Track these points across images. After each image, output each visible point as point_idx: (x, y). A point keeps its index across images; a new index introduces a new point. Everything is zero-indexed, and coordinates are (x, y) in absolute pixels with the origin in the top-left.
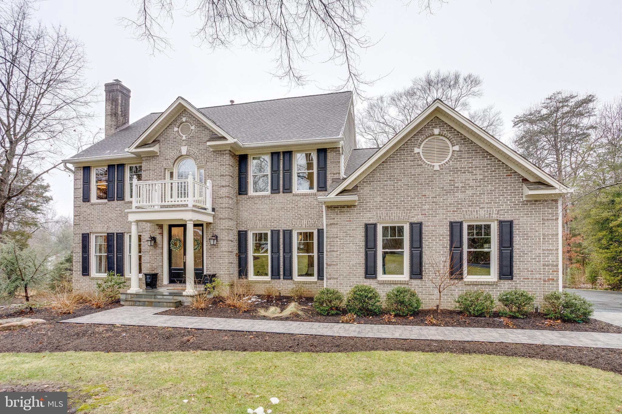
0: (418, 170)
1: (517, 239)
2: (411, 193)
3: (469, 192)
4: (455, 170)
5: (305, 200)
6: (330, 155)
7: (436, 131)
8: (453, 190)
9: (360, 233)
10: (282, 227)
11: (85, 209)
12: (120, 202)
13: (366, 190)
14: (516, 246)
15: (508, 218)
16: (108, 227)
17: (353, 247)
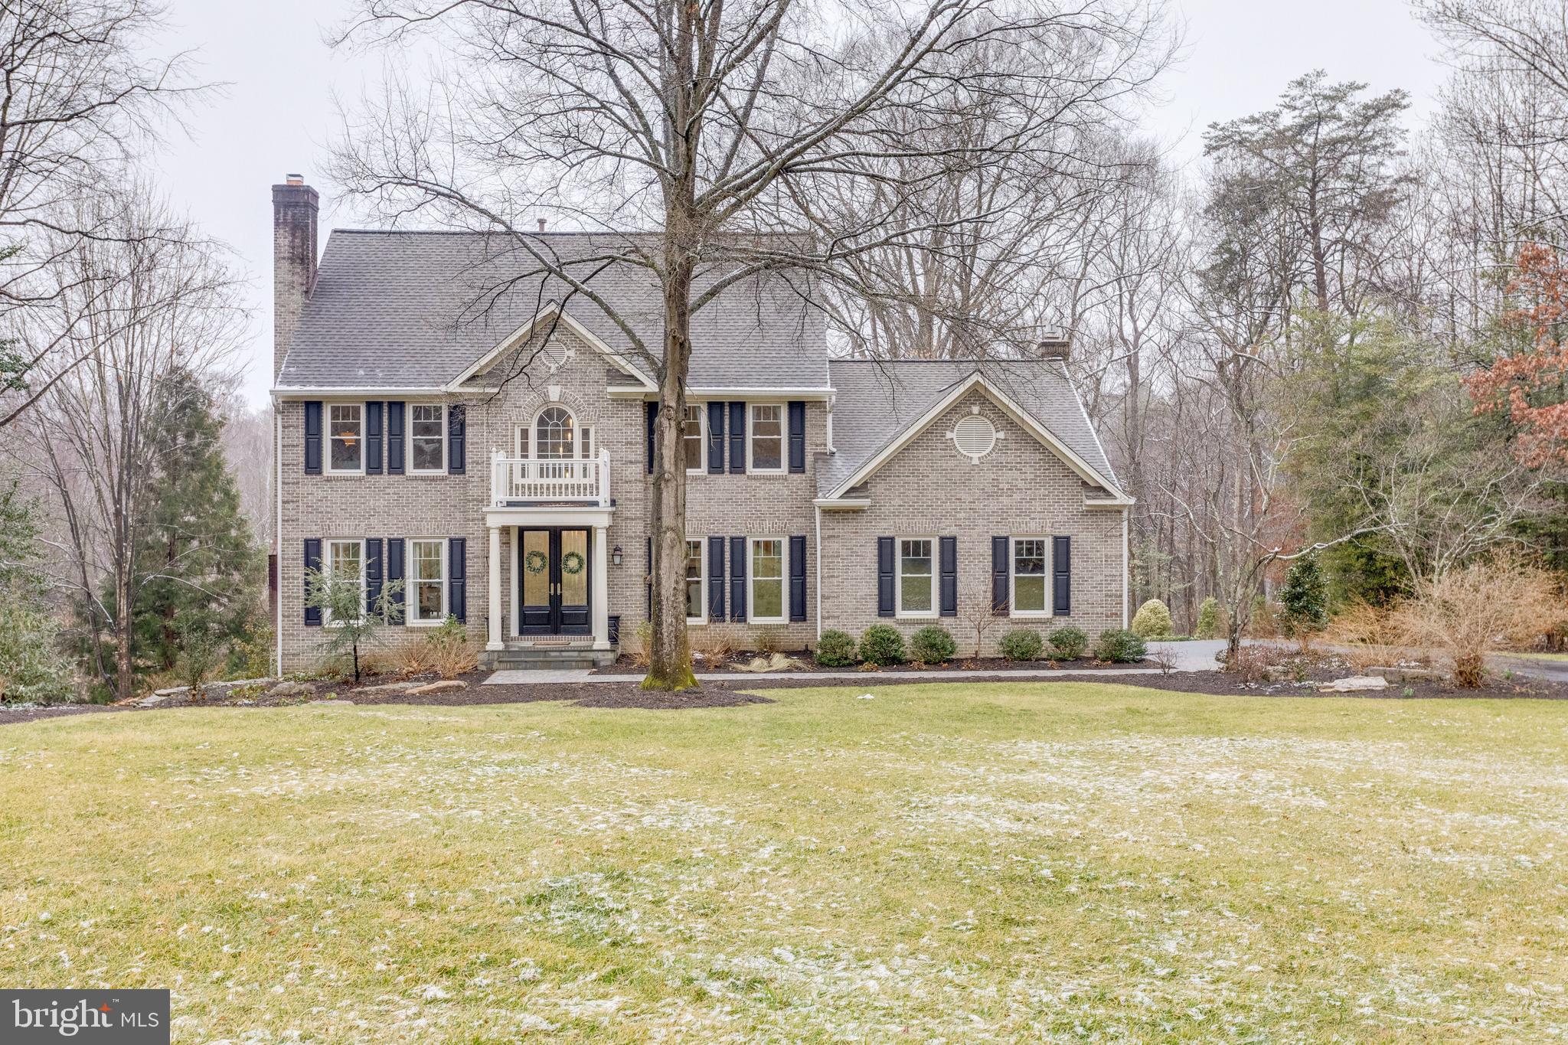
0: (952, 463)
1: (1075, 562)
2: (942, 495)
3: (1017, 497)
4: (1000, 466)
5: (768, 486)
6: (809, 413)
7: (976, 409)
8: (996, 493)
9: (871, 552)
10: (728, 532)
11: (310, 489)
12: (396, 477)
13: (879, 488)
14: (1073, 571)
15: (1064, 533)
16: (369, 527)
17: (861, 572)
